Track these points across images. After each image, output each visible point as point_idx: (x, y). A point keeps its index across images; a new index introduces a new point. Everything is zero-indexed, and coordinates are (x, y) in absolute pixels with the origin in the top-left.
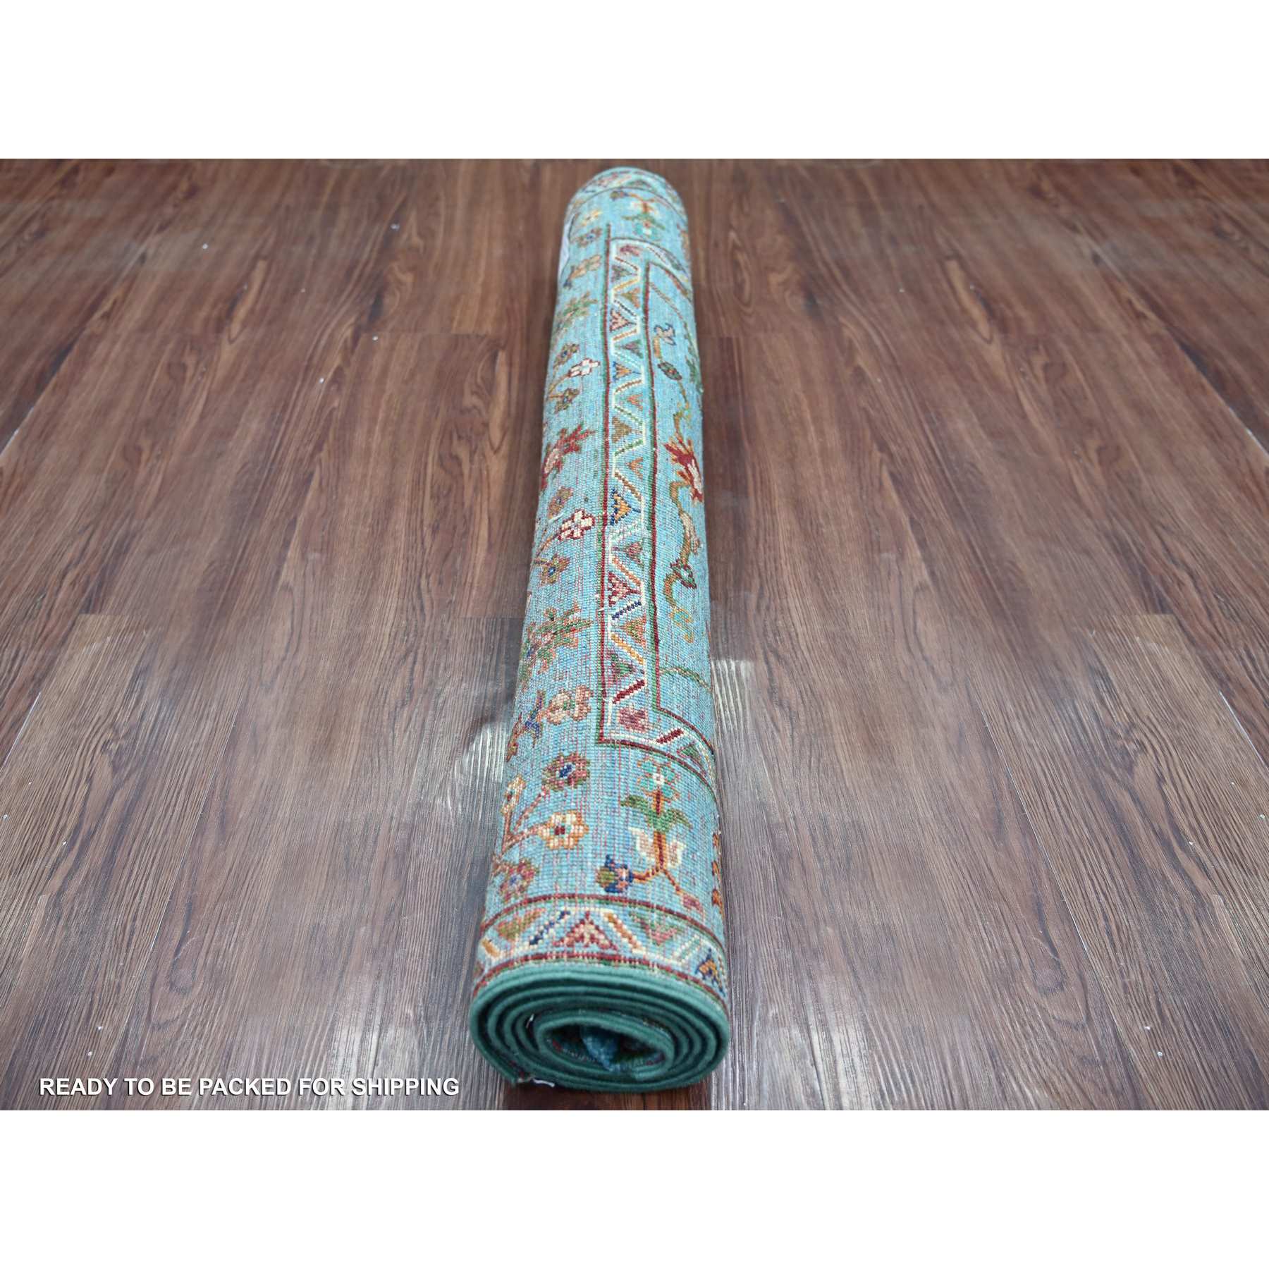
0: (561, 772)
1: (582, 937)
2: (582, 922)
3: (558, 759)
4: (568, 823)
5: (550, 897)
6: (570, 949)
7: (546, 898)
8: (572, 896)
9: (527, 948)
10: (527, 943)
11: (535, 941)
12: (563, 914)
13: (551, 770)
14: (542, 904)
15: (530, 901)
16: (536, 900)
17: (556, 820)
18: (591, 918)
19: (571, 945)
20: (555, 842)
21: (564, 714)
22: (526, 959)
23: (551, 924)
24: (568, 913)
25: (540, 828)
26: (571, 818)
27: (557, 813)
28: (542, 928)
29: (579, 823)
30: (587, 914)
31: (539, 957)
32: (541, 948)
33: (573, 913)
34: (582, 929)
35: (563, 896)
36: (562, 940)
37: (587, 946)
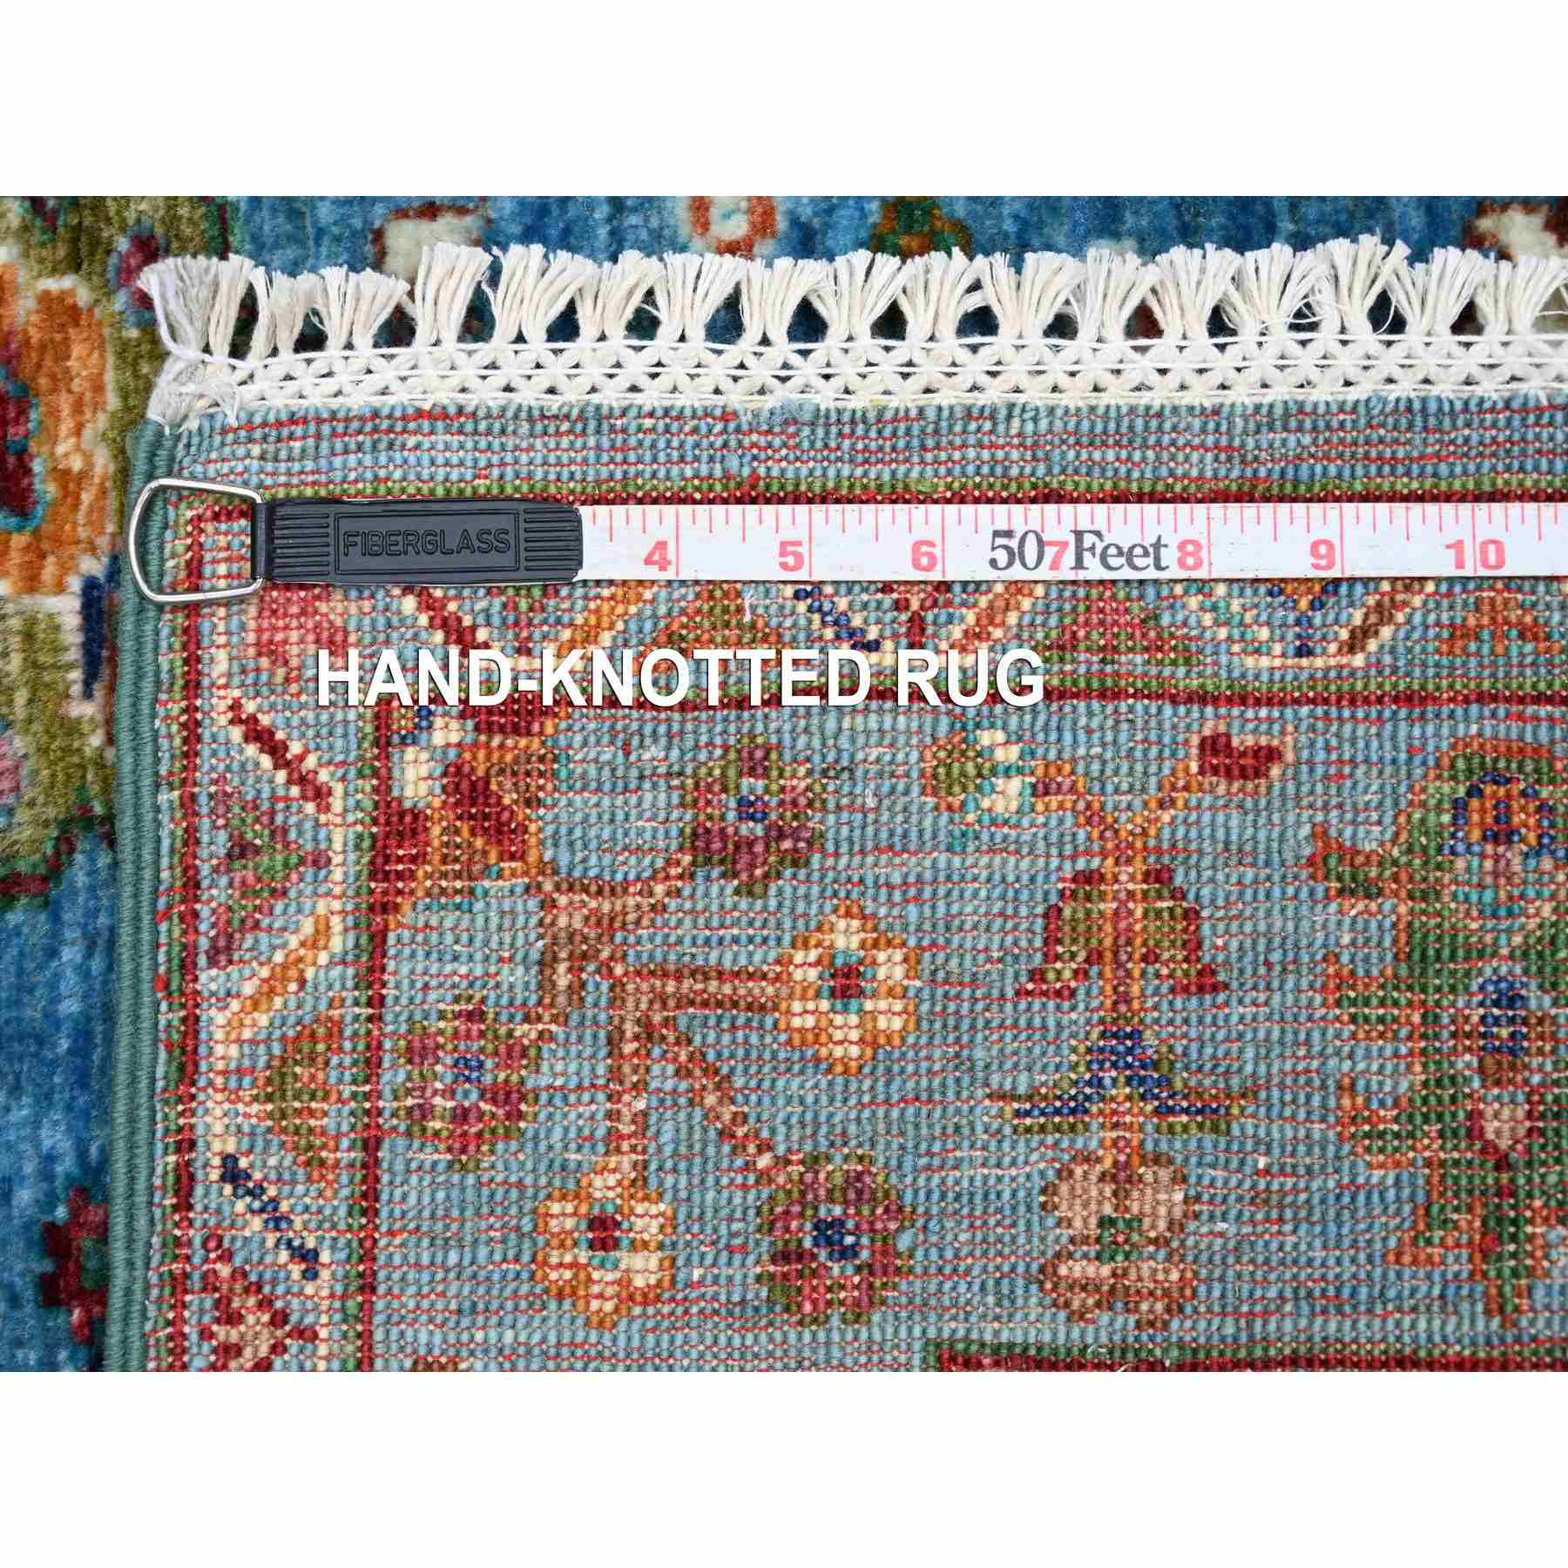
0: (839, 1223)
1: (233, 1319)
2: (280, 1319)
3: (897, 1211)
4: (627, 1259)
5: (371, 1213)
6: (196, 1281)
7: (368, 1200)
8: (368, 1286)
9: (217, 1146)
10: (231, 1148)
11: (232, 1174)
12: (307, 1258)
13: (856, 1188)
14: (346, 1186)
15: (371, 1145)
16: (370, 1167)
17: (647, 1220)
18: (293, 1345)
19: (209, 1283)
20: (564, 1216)
21: (1083, 1220)
22: (186, 1144)
23: (278, 1221)
24: (311, 1274)
25: (626, 1161)
26: (644, 1268)
27: (671, 1222)
28: (272, 1191)
29: (628, 1296)
30: (307, 1335)
31: (184, 1182)
32: (211, 1192)
33: (309, 1289)
34: (256, 1320)
35: (368, 1257)
36: (227, 1257)
37: (205, 1334)
